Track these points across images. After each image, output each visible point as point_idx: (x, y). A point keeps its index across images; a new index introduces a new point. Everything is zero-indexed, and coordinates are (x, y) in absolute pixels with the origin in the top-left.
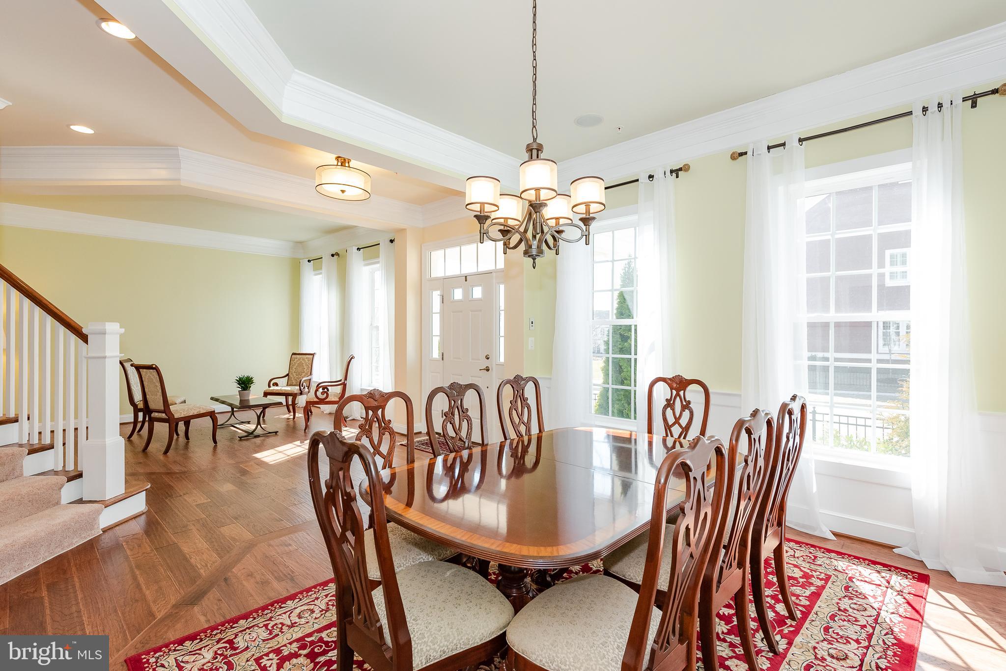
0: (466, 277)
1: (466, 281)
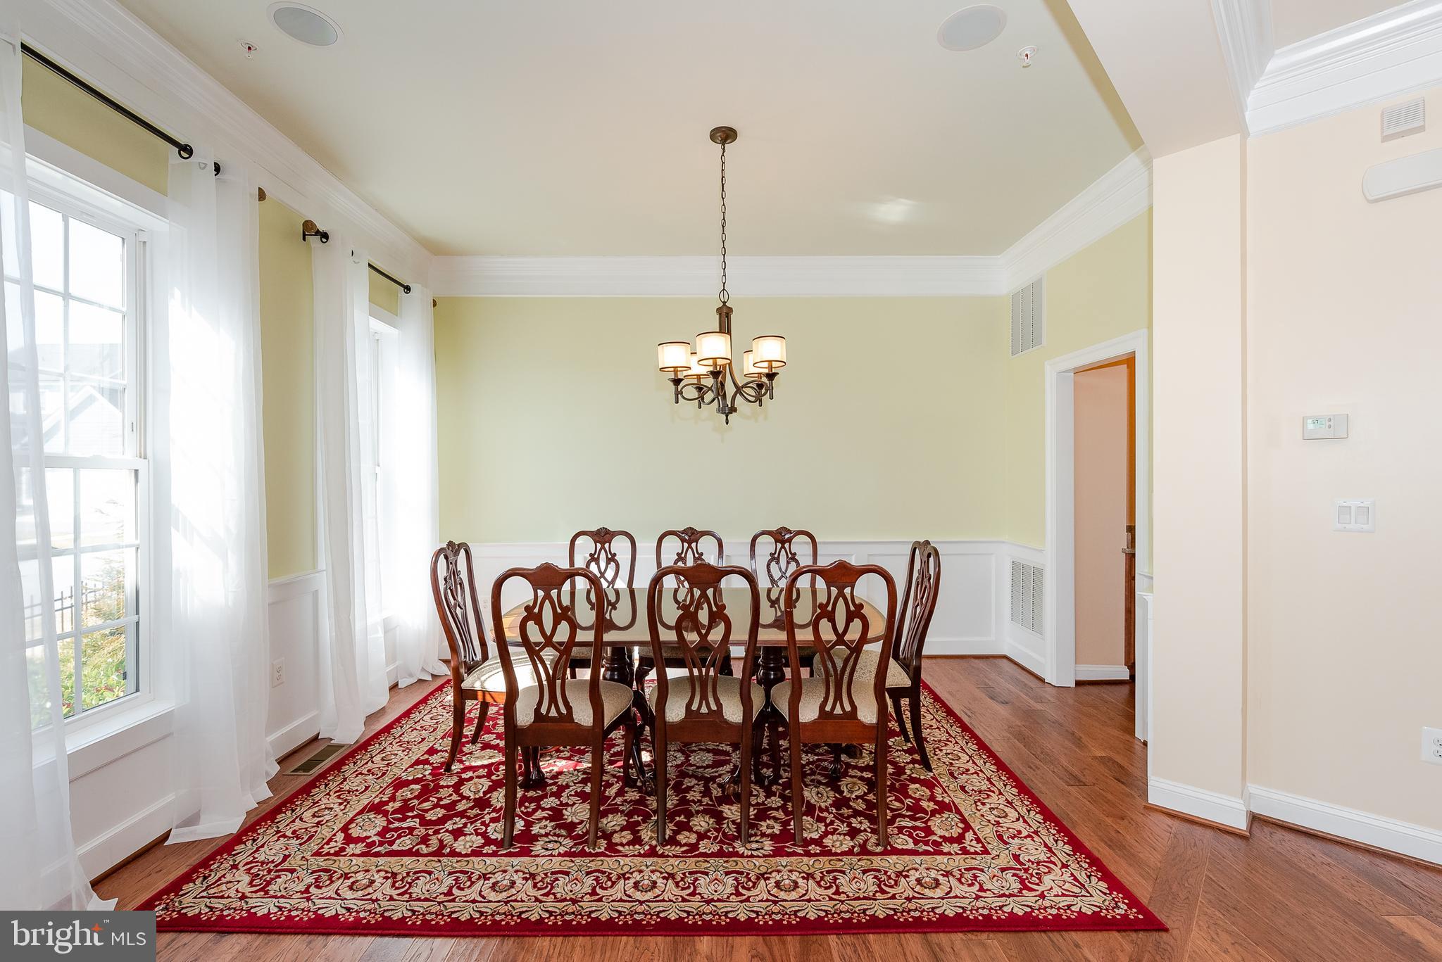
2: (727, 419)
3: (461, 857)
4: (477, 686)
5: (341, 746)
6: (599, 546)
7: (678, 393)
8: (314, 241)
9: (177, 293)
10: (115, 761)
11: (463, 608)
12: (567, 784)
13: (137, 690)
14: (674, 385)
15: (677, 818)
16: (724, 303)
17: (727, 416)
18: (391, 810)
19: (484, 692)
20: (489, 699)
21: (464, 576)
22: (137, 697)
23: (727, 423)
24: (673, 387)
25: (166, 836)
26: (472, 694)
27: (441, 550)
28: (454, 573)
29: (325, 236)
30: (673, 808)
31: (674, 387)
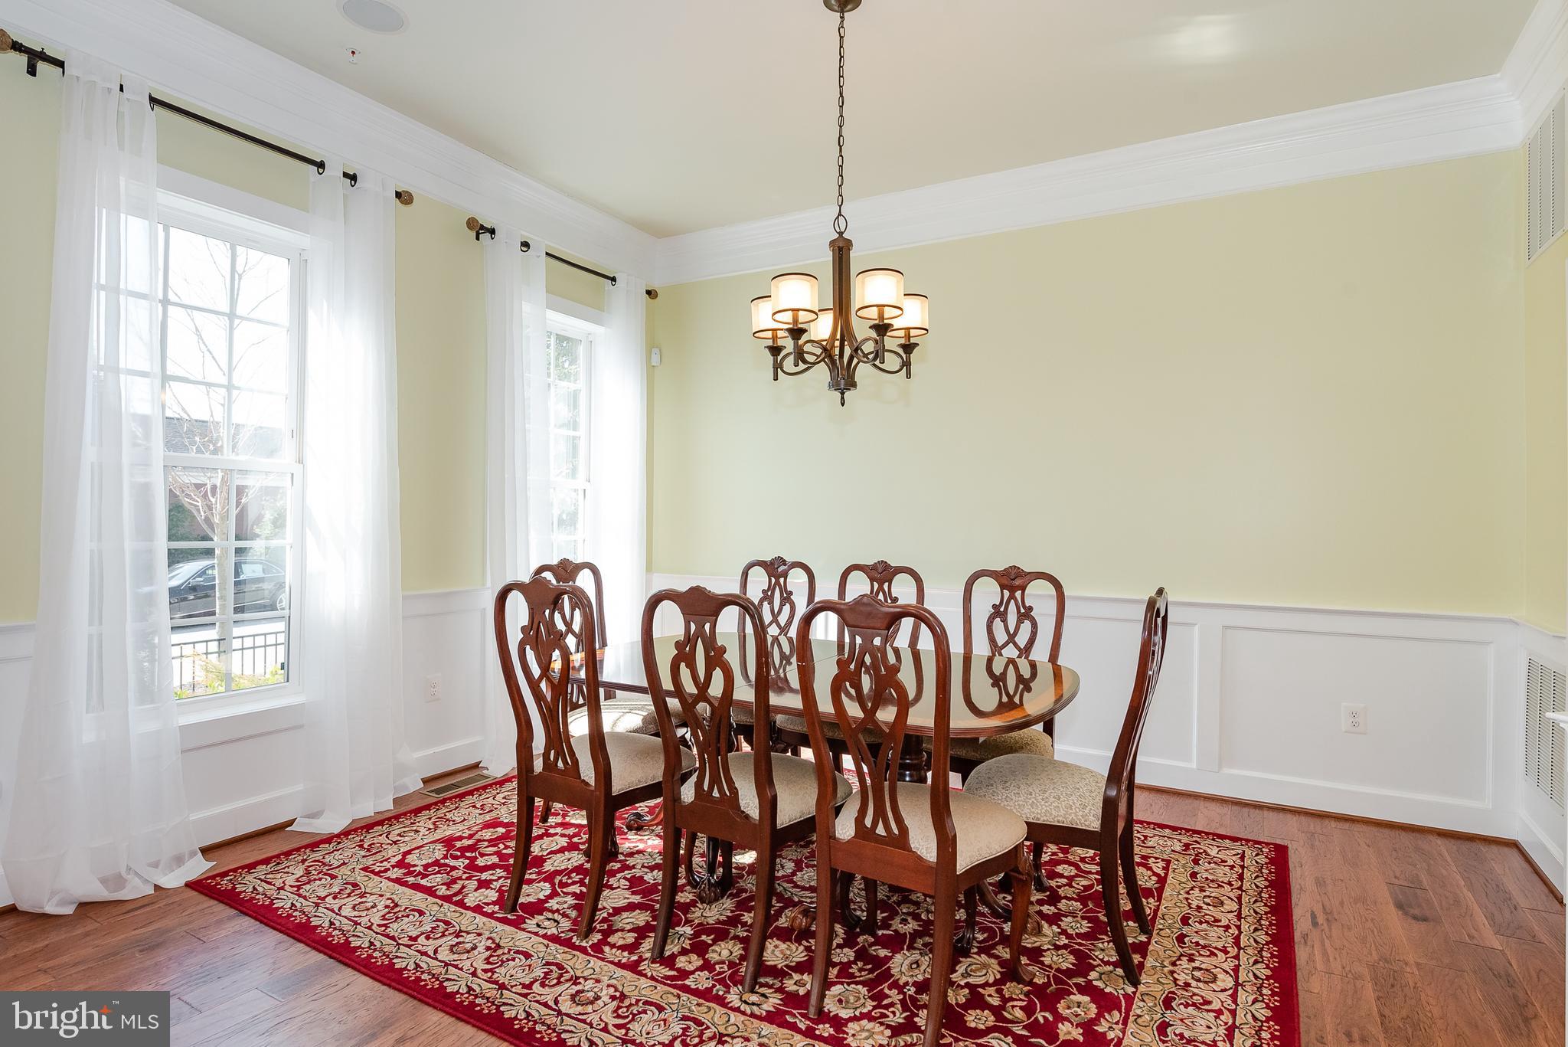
2: (842, 398)
3: (464, 909)
5: (487, 777)
7: (778, 367)
10: (241, 739)
12: (634, 865)
13: (288, 681)
14: (773, 355)
15: (704, 937)
16: (841, 234)
17: (843, 394)
18: (458, 846)
22: (285, 687)
23: (843, 405)
24: (769, 358)
25: (291, 823)
30: (713, 924)
31: (772, 358)
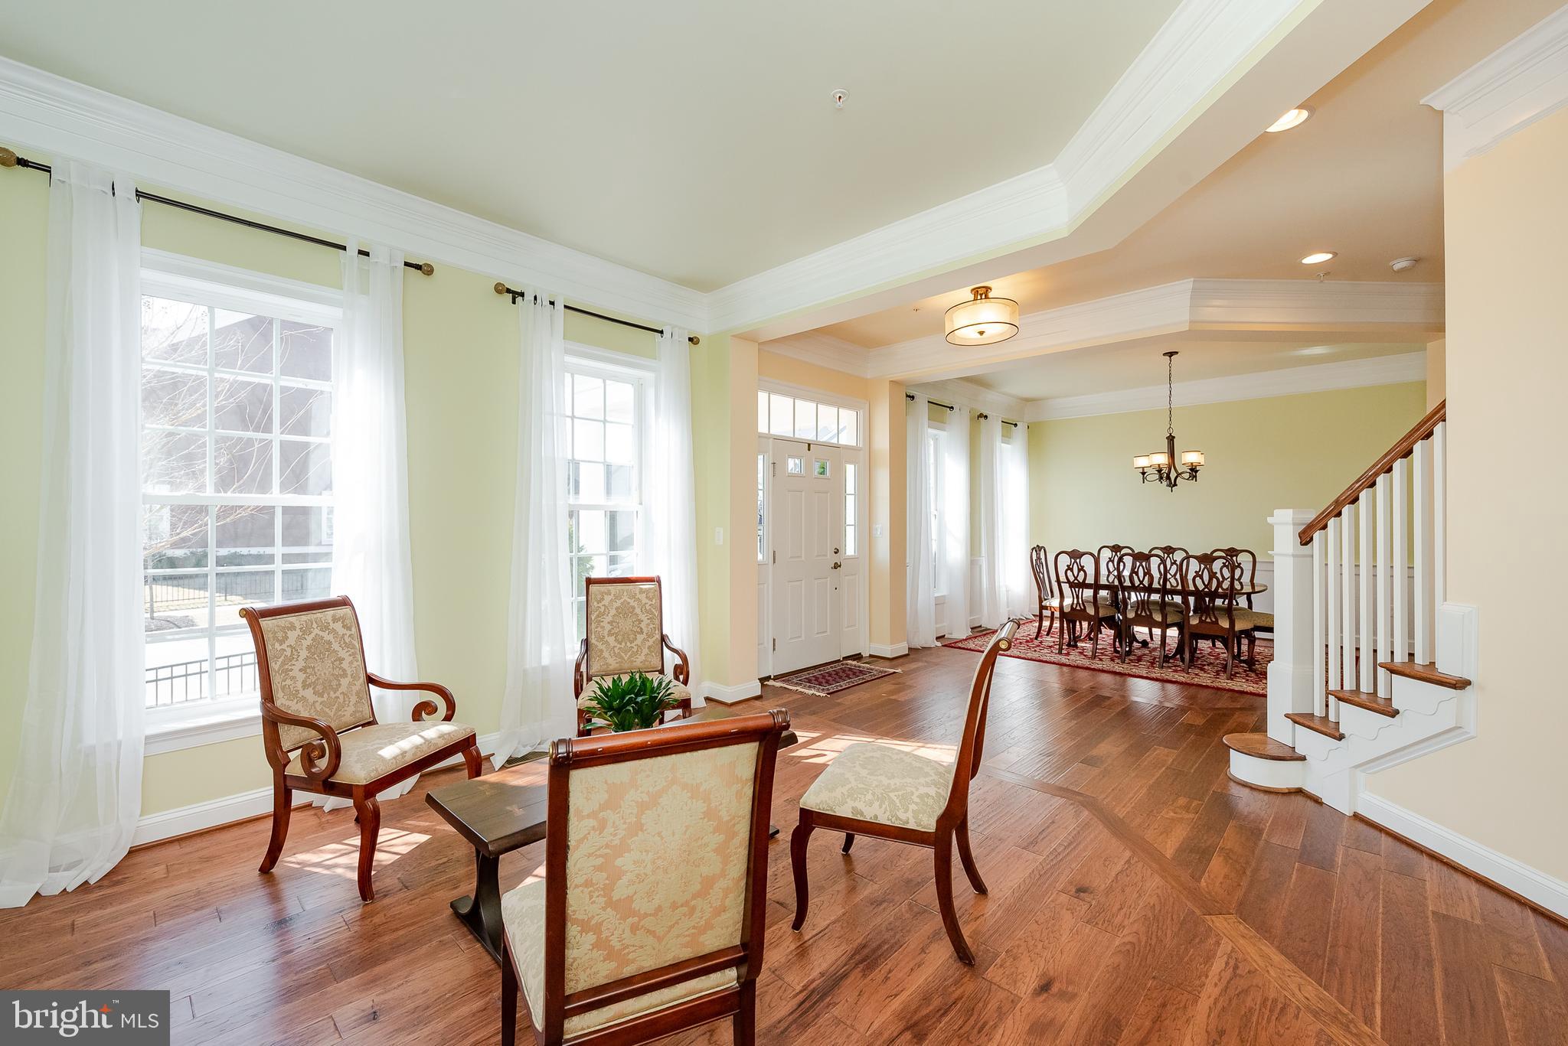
0: (809, 445)
1: (809, 450)
4: (1048, 605)
6: (1114, 554)
8: (982, 420)
9: (946, 454)
11: (1043, 574)
19: (1050, 607)
20: (1053, 610)
21: (1043, 561)
26: (1046, 608)
27: (1034, 548)
28: (1039, 558)
29: (986, 417)
